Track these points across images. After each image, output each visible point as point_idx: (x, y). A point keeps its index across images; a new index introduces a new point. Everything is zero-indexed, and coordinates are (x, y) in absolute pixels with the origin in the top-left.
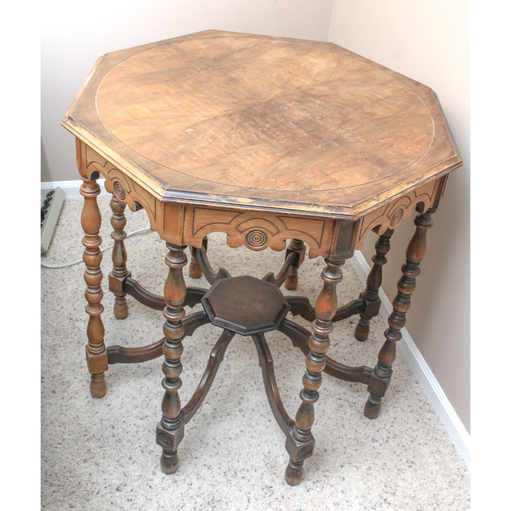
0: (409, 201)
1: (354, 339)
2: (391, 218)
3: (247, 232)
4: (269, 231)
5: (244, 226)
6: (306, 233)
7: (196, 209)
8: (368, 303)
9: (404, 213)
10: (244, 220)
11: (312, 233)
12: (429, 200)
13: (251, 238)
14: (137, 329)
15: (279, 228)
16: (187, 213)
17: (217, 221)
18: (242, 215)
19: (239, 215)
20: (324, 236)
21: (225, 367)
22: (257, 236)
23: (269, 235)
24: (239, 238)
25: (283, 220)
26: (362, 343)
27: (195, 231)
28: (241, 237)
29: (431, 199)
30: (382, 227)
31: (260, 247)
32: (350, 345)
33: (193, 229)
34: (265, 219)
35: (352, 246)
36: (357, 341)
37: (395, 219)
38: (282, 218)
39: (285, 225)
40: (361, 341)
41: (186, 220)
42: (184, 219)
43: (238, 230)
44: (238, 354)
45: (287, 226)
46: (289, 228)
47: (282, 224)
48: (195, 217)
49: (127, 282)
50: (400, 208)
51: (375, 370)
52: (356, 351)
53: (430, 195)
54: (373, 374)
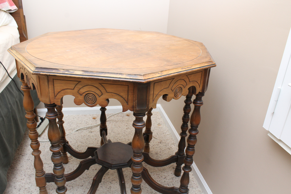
0: (185, 84)
1: (174, 176)
2: (174, 91)
3: (84, 95)
4: (97, 94)
5: (82, 91)
6: (118, 95)
7: (54, 80)
8: (179, 156)
9: (183, 90)
10: (81, 87)
11: (122, 94)
12: (198, 86)
13: (87, 99)
14: (71, 168)
15: (102, 91)
16: (50, 83)
17: (67, 88)
18: (80, 83)
19: (78, 83)
20: (129, 96)
21: (109, 187)
22: (91, 97)
23: (97, 96)
24: (80, 98)
25: (104, 86)
26: (178, 177)
27: (56, 94)
28: (81, 98)
29: (199, 86)
30: (168, 96)
31: (93, 105)
32: (172, 178)
33: (54, 93)
34: (93, 85)
35: (147, 103)
36: (175, 177)
37: (178, 94)
38: (103, 84)
39: (105, 90)
40: (178, 176)
41: (50, 87)
42: (49, 87)
43: (79, 93)
44: (116, 181)
45: (107, 90)
46: (108, 91)
47: (104, 89)
48: (55, 85)
49: (65, 146)
50: (180, 86)
51: (179, 189)
52: (174, 181)
53: (199, 83)
54: (178, 191)
